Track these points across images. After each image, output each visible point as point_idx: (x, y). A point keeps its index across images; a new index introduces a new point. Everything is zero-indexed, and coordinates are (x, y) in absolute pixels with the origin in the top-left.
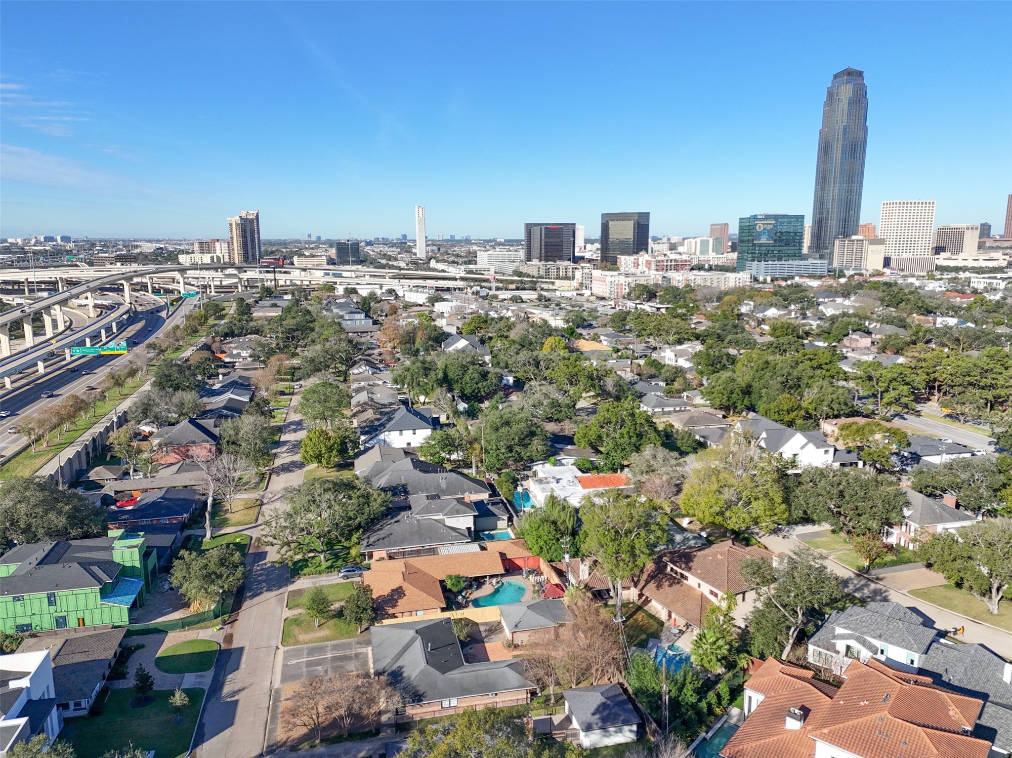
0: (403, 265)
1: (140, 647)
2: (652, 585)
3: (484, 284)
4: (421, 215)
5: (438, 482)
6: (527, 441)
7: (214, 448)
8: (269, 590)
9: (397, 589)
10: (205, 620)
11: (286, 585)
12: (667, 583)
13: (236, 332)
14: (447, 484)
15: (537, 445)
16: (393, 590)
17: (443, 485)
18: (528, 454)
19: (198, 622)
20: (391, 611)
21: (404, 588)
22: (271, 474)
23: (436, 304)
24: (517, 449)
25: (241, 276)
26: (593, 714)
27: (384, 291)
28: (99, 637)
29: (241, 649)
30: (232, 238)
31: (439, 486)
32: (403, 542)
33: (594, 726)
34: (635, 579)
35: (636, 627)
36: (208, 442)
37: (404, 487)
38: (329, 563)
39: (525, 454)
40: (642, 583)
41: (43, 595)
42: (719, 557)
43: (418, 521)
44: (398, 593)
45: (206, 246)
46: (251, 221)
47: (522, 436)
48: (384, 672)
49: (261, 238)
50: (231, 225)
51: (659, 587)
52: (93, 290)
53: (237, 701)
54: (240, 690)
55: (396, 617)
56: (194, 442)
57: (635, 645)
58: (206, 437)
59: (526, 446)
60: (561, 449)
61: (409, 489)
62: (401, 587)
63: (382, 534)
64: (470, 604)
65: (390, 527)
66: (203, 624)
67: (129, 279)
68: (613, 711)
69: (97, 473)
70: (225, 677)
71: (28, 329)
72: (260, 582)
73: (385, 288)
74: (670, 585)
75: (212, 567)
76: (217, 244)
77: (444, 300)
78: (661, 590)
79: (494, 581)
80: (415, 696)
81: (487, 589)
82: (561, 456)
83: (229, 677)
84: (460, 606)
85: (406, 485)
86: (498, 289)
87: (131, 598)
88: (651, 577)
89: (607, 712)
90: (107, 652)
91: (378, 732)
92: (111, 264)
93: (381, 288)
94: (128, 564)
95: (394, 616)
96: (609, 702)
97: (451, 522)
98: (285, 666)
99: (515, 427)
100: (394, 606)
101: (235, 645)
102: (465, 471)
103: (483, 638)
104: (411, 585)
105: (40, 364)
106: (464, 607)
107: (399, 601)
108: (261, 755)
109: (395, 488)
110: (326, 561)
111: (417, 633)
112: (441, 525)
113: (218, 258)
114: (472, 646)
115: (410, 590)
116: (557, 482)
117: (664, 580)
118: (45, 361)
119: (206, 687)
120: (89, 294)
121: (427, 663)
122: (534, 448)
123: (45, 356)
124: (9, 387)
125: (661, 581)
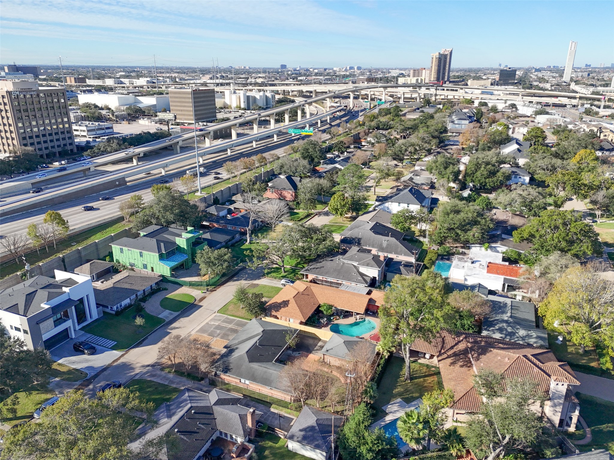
0: (548, 86)
1: (166, 289)
2: (449, 360)
3: (596, 103)
4: (573, 49)
5: (382, 242)
6: (468, 227)
7: (294, 194)
8: (246, 280)
9: (286, 301)
10: (201, 285)
11: (256, 279)
12: (461, 364)
13: (381, 127)
14: (388, 245)
15: (475, 232)
16: (284, 301)
17: (385, 244)
18: (466, 237)
19: (198, 286)
20: (274, 313)
22: (316, 215)
23: (538, 116)
24: (459, 232)
25: (419, 92)
26: (301, 430)
27: (507, 105)
28: (145, 278)
29: (201, 306)
30: (432, 67)
31: (381, 245)
32: (326, 274)
33: (295, 438)
34: (443, 351)
35: (419, 386)
36: (291, 190)
37: (359, 240)
38: (285, 274)
39: (463, 236)
40: (445, 356)
41: (138, 251)
42: (507, 359)
43: (344, 263)
44: (285, 303)
45: (417, 72)
46: (445, 56)
47: (463, 223)
48: (229, 347)
49: (452, 66)
50: (433, 58)
51: (453, 364)
52: (330, 97)
53: (170, 333)
54: (177, 328)
55: (278, 318)
56: (285, 189)
57: (402, 399)
58: (291, 187)
59: (466, 231)
60: (503, 239)
61: (362, 242)
62: (289, 301)
63: (319, 265)
64: (329, 326)
65: (327, 264)
66: (199, 287)
67: (354, 91)
68: (316, 435)
69: (236, 198)
70: (179, 318)
71: (287, 117)
72: (246, 273)
73: (509, 103)
74: (462, 366)
75: (212, 259)
76: (424, 71)
77: (547, 113)
78: (452, 367)
79: (358, 316)
80: (226, 369)
81: (351, 320)
82: (498, 245)
83: (182, 319)
84: (319, 326)
85: (361, 239)
86: (605, 107)
87: (173, 264)
88: (455, 355)
89: (310, 433)
90: (142, 287)
91: (202, 379)
92: (363, 82)
93: (505, 103)
94: (182, 246)
95: (276, 317)
96: (317, 428)
97: (363, 270)
98: (207, 323)
99: (462, 215)
100: (277, 311)
101: (201, 304)
102: (422, 239)
103: (314, 350)
104: (296, 301)
105: (275, 136)
106: (323, 326)
107: (282, 309)
108: (148, 366)
109: (353, 239)
110: (285, 272)
111: (263, 332)
112: (355, 270)
113: (422, 80)
114: (301, 352)
115: (293, 304)
116: (473, 263)
117: (461, 360)
118: (278, 135)
119: (167, 320)
120: (328, 99)
121: (247, 352)
122: (472, 234)
123: (277, 132)
124: (254, 146)
125: (458, 360)
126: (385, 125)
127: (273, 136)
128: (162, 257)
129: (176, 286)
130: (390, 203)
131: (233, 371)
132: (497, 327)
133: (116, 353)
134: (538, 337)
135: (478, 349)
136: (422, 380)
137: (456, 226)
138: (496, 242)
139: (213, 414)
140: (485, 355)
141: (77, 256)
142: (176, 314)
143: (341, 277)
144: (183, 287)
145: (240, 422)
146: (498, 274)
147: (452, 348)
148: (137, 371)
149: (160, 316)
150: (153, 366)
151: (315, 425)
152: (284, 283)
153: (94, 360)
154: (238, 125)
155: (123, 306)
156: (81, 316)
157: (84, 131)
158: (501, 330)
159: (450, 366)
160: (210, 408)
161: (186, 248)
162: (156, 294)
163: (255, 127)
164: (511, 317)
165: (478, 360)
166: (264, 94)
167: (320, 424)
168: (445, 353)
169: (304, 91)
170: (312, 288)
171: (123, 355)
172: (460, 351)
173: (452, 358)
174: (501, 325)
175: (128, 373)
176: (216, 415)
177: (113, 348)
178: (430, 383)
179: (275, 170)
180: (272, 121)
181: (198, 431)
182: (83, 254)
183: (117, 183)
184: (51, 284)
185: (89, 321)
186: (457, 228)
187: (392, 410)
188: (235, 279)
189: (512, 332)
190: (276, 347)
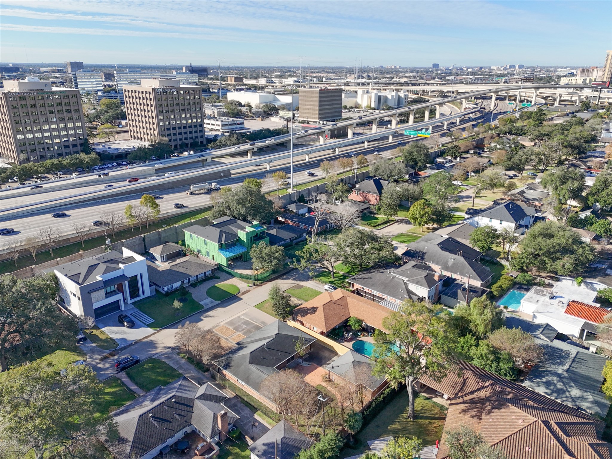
1: (218, 278)
2: (462, 407)
5: (448, 259)
6: (558, 255)
7: (378, 198)
9: (316, 308)
10: (251, 279)
12: (473, 413)
14: (454, 264)
15: (567, 261)
16: (313, 308)
17: (450, 263)
18: (555, 266)
21: (318, 309)
24: (546, 259)
25: (580, 94)
26: (264, 445)
28: (200, 265)
29: (242, 299)
30: (606, 66)
31: (447, 262)
32: (373, 286)
33: (256, 452)
34: (460, 394)
36: (376, 193)
37: (424, 254)
38: (333, 280)
39: (550, 265)
40: (461, 400)
41: (203, 239)
43: (394, 277)
44: (313, 310)
45: (586, 71)
47: (552, 250)
48: (241, 344)
50: (608, 55)
51: (464, 411)
53: (202, 320)
54: (211, 317)
56: (370, 192)
58: (377, 191)
59: (554, 260)
61: (426, 257)
63: (367, 276)
64: (353, 342)
65: (376, 275)
66: (248, 280)
67: (496, 92)
69: (321, 197)
70: (217, 308)
71: (411, 118)
72: (297, 274)
74: (473, 417)
75: (264, 255)
76: (595, 70)
78: (462, 415)
80: (227, 365)
82: (596, 281)
83: (219, 309)
84: (341, 339)
85: (426, 253)
87: (230, 255)
88: (472, 401)
90: (194, 273)
92: (516, 82)
94: (242, 239)
95: (302, 323)
96: (280, 446)
97: (412, 287)
98: (239, 317)
100: (303, 316)
101: (242, 297)
102: (504, 262)
103: (325, 364)
104: (324, 309)
105: (391, 137)
106: (346, 341)
107: (309, 315)
108: (169, 348)
109: (417, 253)
110: (334, 277)
111: (276, 335)
112: (404, 286)
113: (590, 80)
114: (311, 363)
115: (320, 313)
116: (552, 298)
117: (476, 410)
118: (394, 136)
119: (206, 308)
120: (464, 100)
121: (252, 352)
122: (561, 263)
123: (393, 133)
124: (366, 147)
125: (473, 409)
126: (518, 130)
127: (387, 138)
128: (221, 247)
129: (229, 276)
130: (480, 217)
131: (232, 368)
132: (544, 380)
133: (150, 330)
134: (595, 402)
135: (495, 401)
136: (427, 421)
137: (542, 252)
138: (594, 277)
139: (192, 407)
140: (499, 409)
141: (157, 237)
142: (216, 303)
143: (387, 292)
144: (234, 279)
145: (212, 421)
146: (579, 316)
147: (472, 392)
148: (158, 351)
149: (201, 303)
150: (173, 348)
151: (279, 442)
152: (327, 288)
153: (130, 333)
154: (355, 125)
155: (174, 288)
156: (134, 292)
157: (219, 125)
158: (548, 384)
159: (460, 413)
160: (192, 401)
161: (245, 241)
162: (207, 282)
163: (374, 127)
164: (567, 371)
165: (489, 414)
166: (396, 94)
167: (285, 443)
168: (462, 397)
169: (445, 91)
170: (348, 298)
171: (154, 334)
172: (479, 399)
173: (466, 405)
174: (550, 378)
175: (150, 351)
176: (195, 410)
177: (149, 326)
178: (435, 427)
179: (370, 172)
180: (394, 122)
181: (171, 420)
182: (162, 236)
183: (222, 174)
184: (112, 260)
185: (142, 297)
186: (543, 254)
187: (377, 447)
188: (285, 277)
189: (562, 389)
190: (283, 353)
